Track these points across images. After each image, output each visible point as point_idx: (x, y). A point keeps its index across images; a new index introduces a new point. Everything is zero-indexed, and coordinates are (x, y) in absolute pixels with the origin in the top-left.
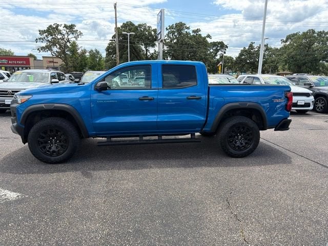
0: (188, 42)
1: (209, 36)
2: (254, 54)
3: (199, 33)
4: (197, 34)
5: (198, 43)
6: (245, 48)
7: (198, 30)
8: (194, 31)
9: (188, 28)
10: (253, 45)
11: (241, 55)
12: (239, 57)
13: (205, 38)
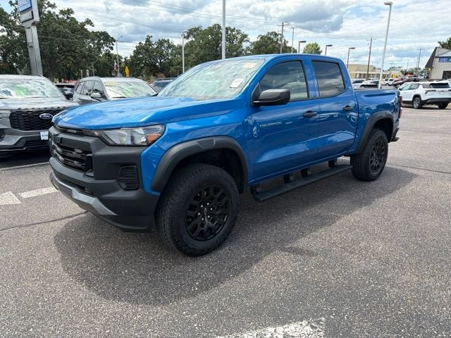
0: (59, 29)
1: (89, 22)
2: (152, 52)
3: (72, 16)
4: (68, 18)
5: (74, 31)
6: (140, 43)
7: (69, 11)
8: (62, 12)
9: (53, 6)
10: (151, 39)
11: (137, 52)
12: (135, 56)
13: (83, 25)
